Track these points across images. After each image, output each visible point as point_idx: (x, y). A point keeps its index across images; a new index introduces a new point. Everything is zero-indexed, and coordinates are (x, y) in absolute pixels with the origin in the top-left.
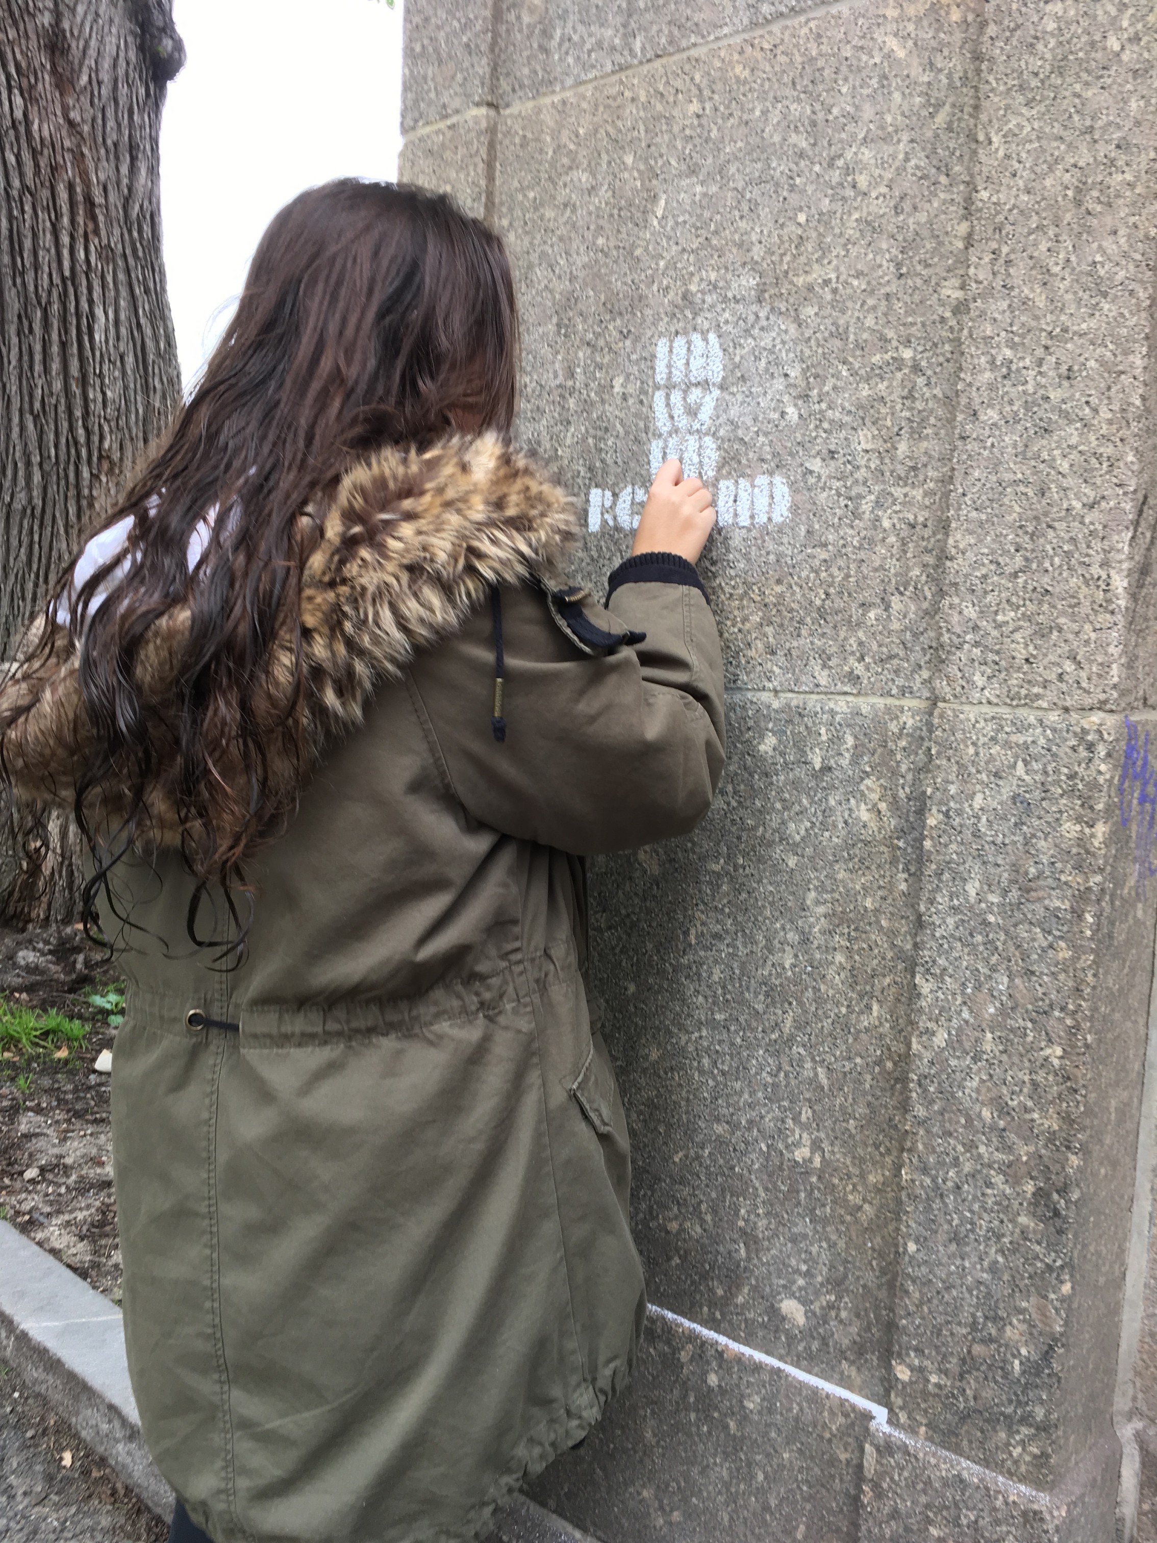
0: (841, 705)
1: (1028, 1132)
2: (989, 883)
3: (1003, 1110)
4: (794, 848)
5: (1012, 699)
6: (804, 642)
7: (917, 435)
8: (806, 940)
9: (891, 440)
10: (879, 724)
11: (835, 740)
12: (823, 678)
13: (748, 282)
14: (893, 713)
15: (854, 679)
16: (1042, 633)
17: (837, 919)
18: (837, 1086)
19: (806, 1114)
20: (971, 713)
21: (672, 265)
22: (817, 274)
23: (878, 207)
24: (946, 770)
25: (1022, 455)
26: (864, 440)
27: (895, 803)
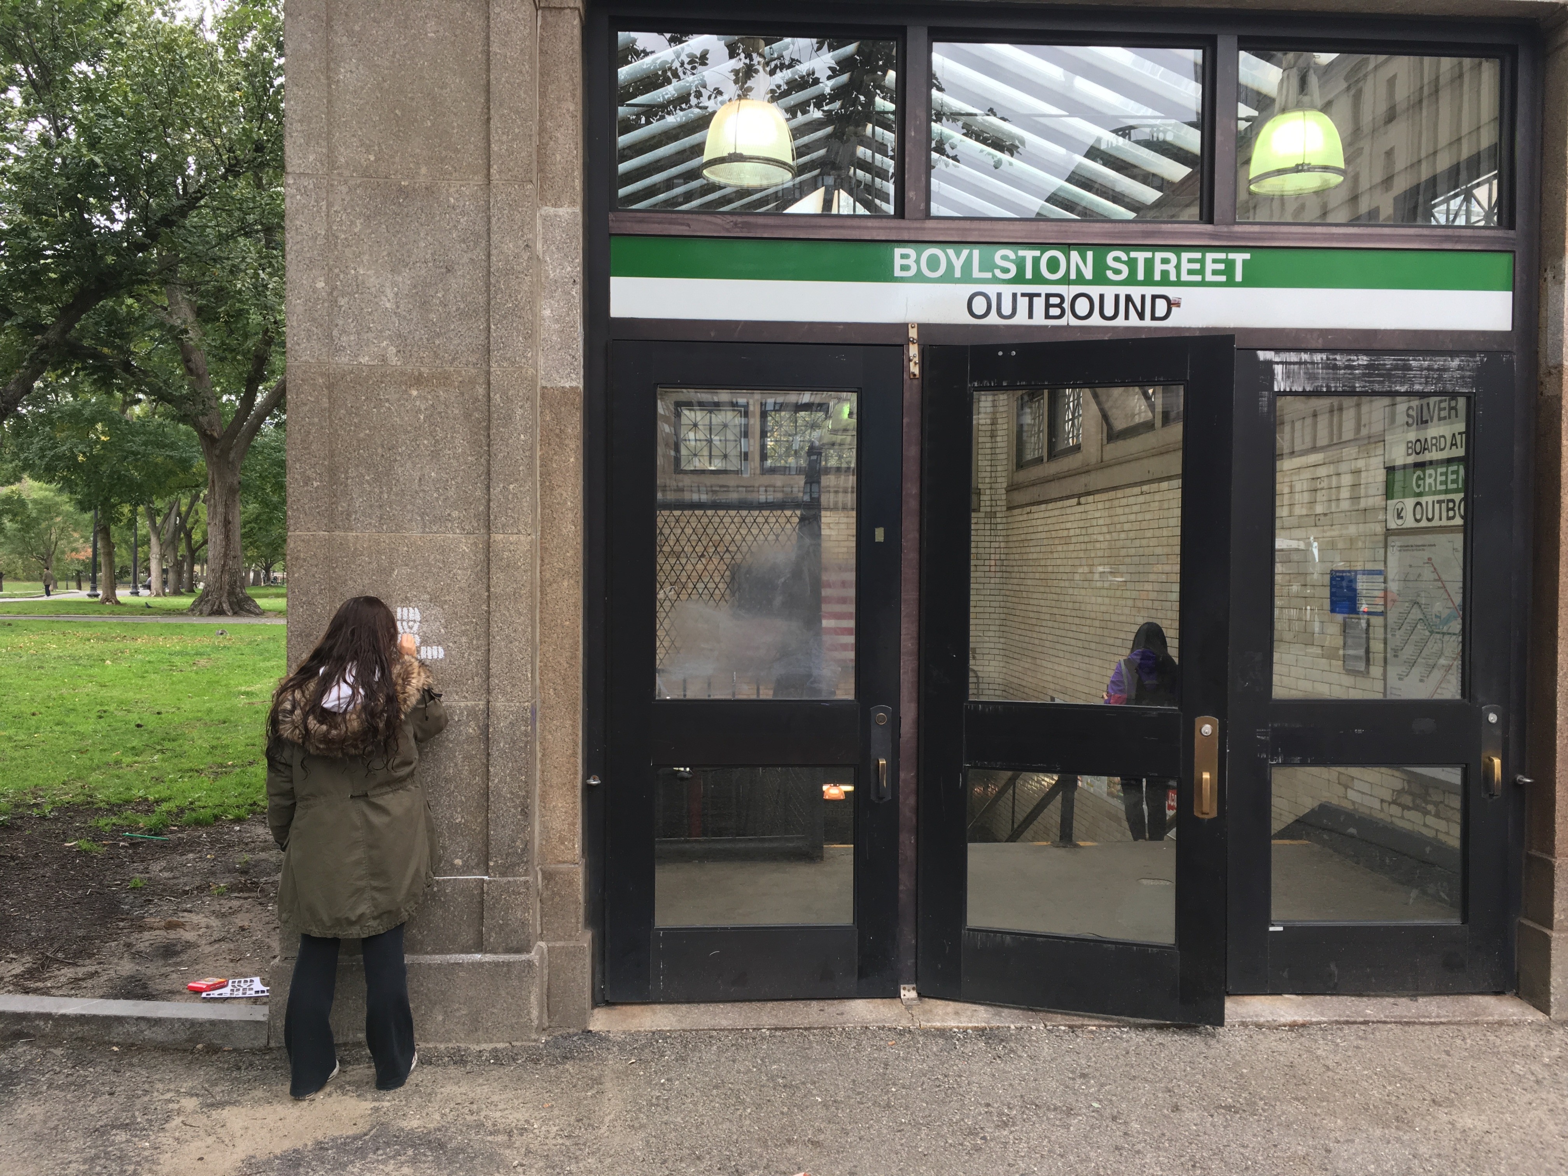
0: (462, 704)
1: (518, 797)
2: (506, 743)
3: (512, 793)
4: (451, 742)
5: (508, 700)
6: (450, 688)
7: (478, 639)
8: (456, 765)
9: (472, 640)
10: (473, 707)
11: (462, 713)
12: (457, 698)
13: (427, 597)
14: (477, 705)
15: (465, 697)
16: (513, 686)
17: (465, 758)
18: (467, 800)
19: (459, 810)
20: (498, 704)
21: (401, 588)
22: (447, 598)
23: (463, 584)
24: (493, 719)
25: (506, 647)
26: (464, 639)
27: (479, 727)
